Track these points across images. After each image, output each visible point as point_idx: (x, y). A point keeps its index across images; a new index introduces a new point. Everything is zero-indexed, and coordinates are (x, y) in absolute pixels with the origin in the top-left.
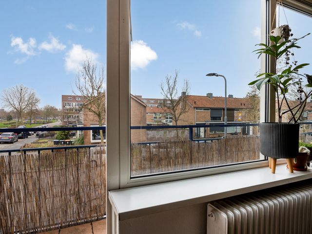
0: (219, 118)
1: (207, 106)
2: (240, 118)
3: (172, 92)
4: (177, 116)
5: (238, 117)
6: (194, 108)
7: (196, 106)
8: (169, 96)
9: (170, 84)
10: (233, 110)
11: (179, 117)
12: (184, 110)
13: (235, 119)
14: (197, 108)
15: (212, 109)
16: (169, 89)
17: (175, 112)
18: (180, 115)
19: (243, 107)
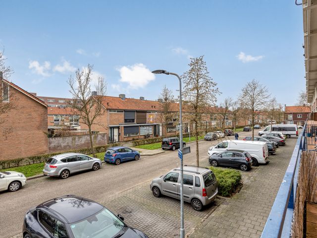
0: (133, 121)
1: (120, 108)
2: (151, 120)
3: (84, 90)
4: (90, 119)
5: (149, 119)
6: (108, 109)
7: (109, 107)
8: (80, 96)
9: (82, 82)
10: (145, 112)
11: (93, 120)
12: (98, 113)
13: (147, 120)
14: (110, 110)
15: (125, 111)
16: (81, 87)
17: (87, 114)
18: (94, 117)
19: (154, 109)
